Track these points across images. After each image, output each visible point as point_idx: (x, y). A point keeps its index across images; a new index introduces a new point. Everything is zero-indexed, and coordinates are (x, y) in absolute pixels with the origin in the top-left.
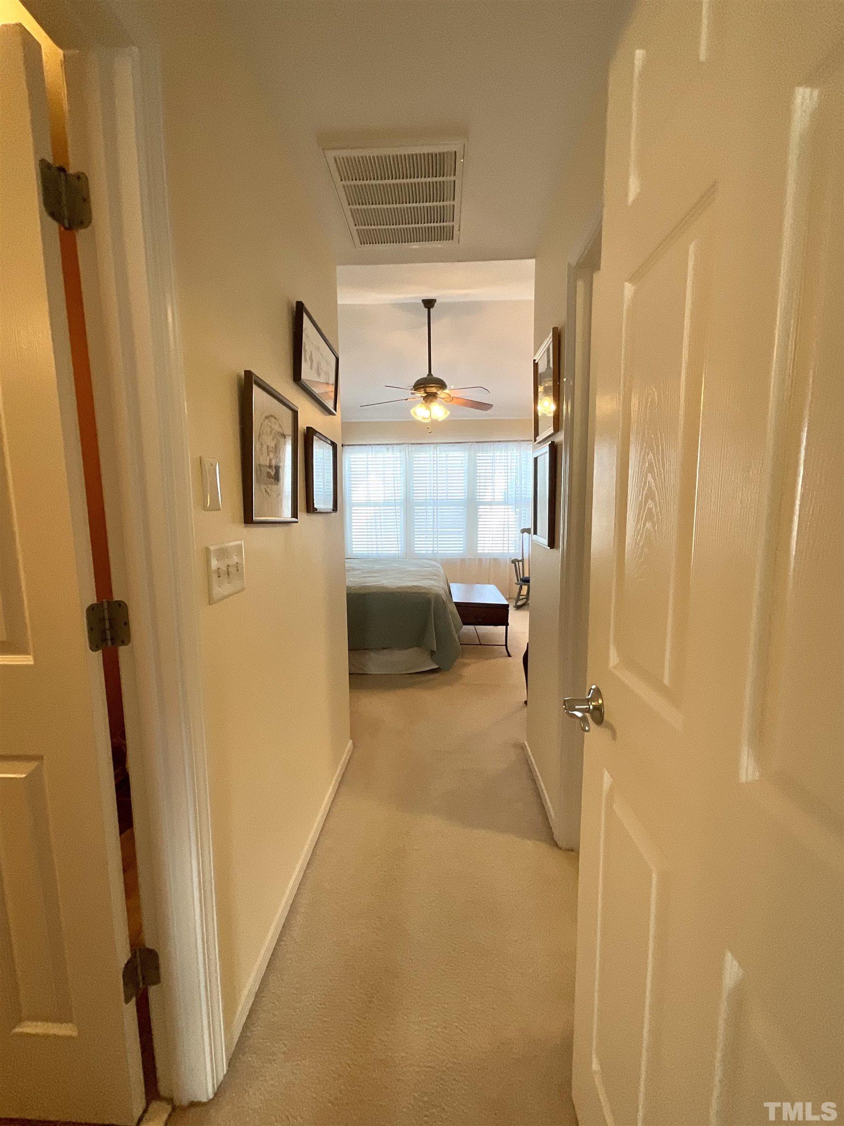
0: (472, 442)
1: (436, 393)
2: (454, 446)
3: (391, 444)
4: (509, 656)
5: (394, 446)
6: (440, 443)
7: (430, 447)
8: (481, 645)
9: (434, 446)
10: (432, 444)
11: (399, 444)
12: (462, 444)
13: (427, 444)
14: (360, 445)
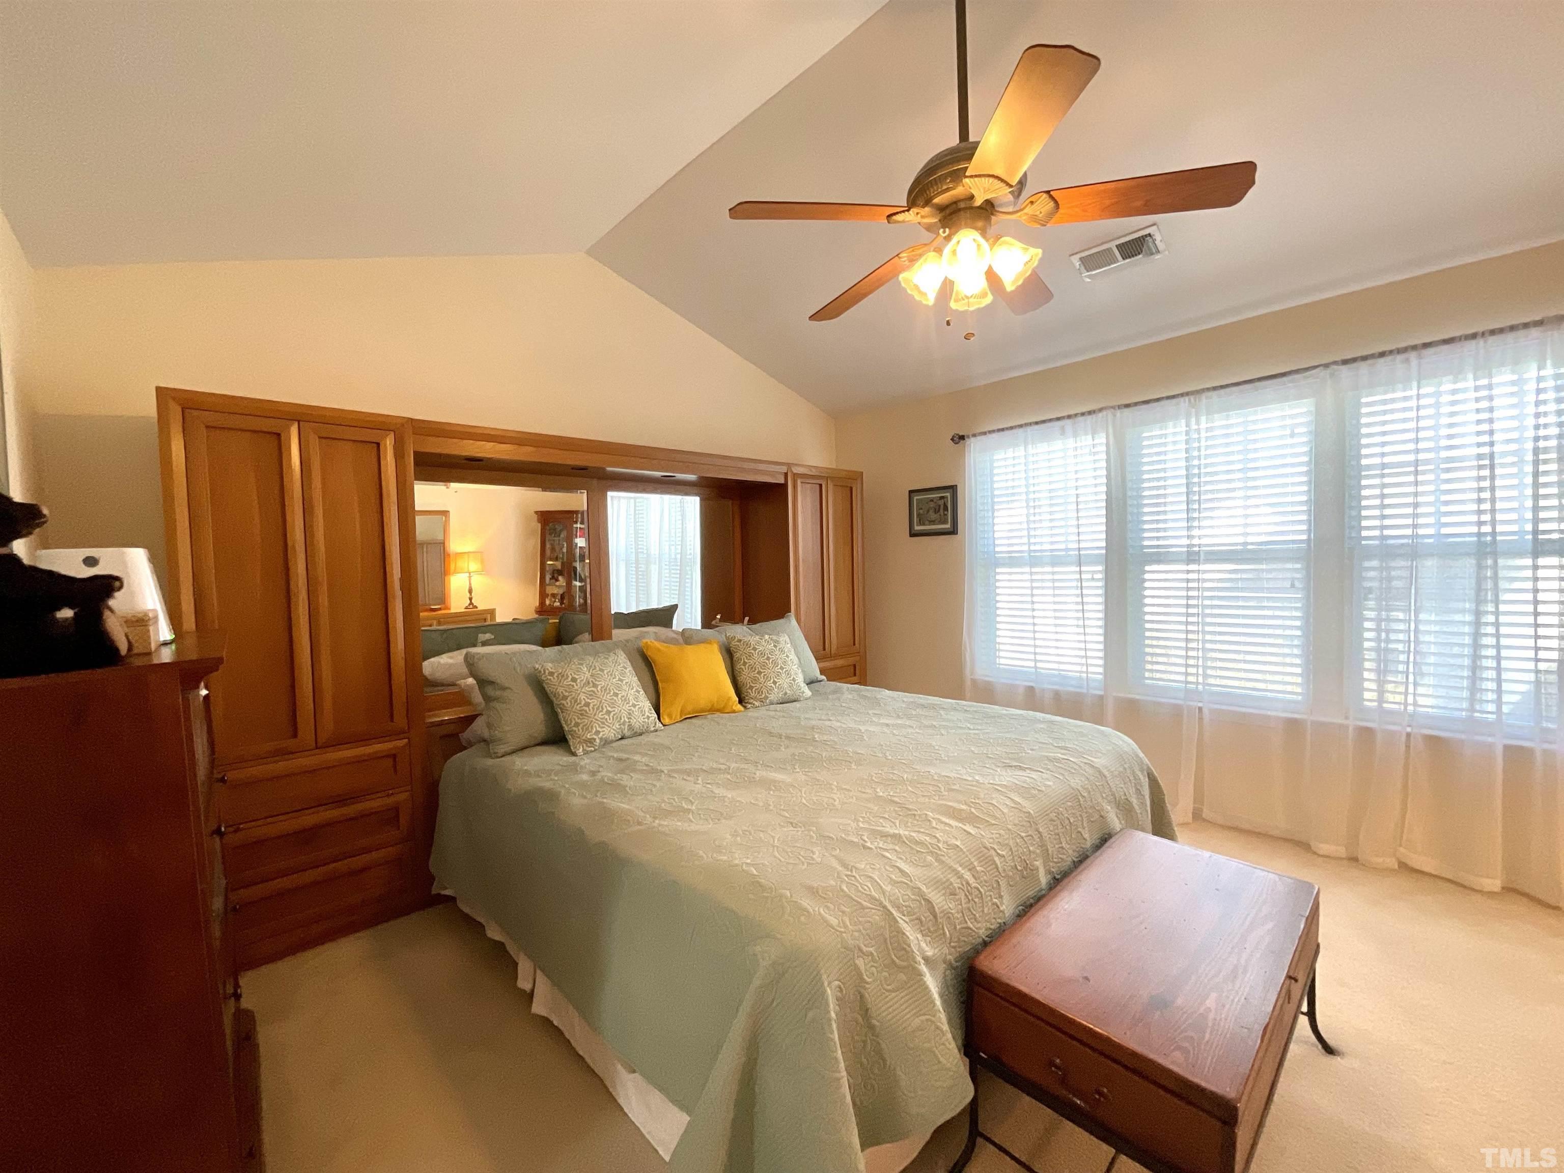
9: (1190, 400)
10: (1182, 395)
11: (1090, 413)
12: (1285, 379)
13: (1168, 398)
14: (999, 430)
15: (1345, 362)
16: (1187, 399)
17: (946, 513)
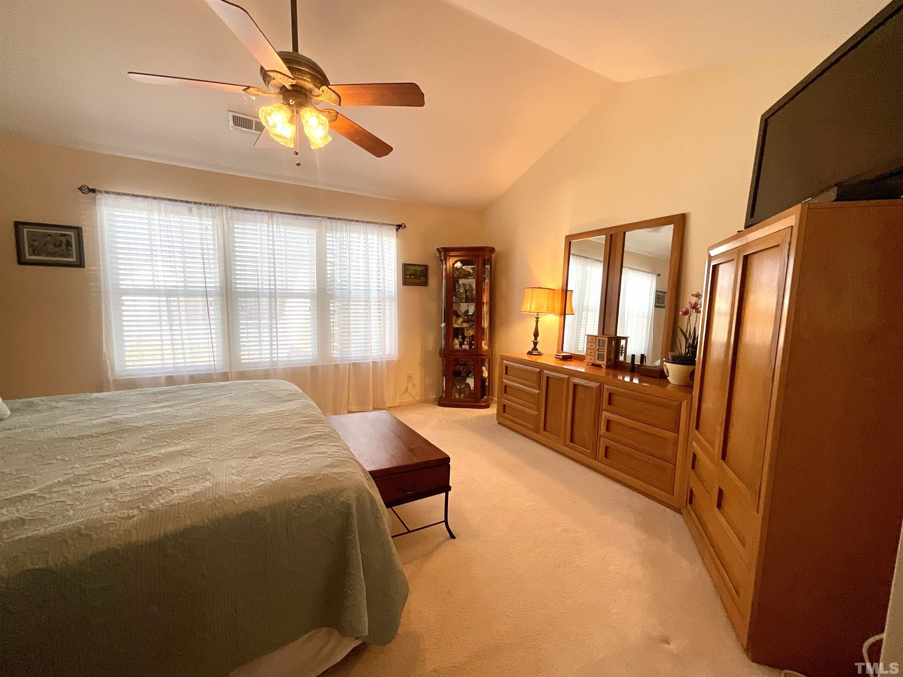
0: (323, 217)
1: (310, 91)
2: (297, 219)
3: (196, 203)
4: (453, 537)
5: (202, 206)
6: (278, 212)
7: (263, 215)
8: (409, 532)
9: (268, 215)
10: (265, 211)
11: (210, 205)
12: (308, 218)
13: (258, 210)
14: (133, 195)
15: (329, 218)
16: (267, 214)
17: (69, 248)
